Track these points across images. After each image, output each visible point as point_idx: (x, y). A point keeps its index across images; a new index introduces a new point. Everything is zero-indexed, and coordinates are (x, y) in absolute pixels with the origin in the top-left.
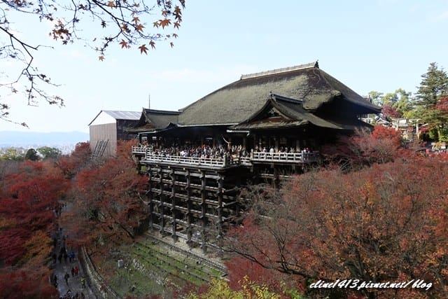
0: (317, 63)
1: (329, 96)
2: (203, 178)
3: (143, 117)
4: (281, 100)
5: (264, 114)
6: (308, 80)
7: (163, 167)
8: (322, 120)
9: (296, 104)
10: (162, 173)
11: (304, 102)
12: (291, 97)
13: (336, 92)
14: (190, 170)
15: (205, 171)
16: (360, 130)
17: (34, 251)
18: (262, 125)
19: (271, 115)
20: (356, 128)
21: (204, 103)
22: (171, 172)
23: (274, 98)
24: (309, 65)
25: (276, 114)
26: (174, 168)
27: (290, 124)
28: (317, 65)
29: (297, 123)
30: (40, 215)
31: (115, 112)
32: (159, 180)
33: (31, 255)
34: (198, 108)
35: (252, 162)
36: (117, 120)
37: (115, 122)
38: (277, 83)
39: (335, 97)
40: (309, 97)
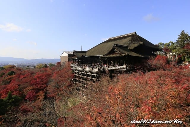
0: (136, 32)
1: (138, 44)
2: (91, 75)
3: (74, 53)
4: (118, 46)
5: (112, 52)
6: (131, 39)
7: (79, 71)
8: (135, 53)
9: (125, 47)
10: (78, 73)
11: (129, 47)
12: (125, 45)
13: (141, 43)
14: (87, 72)
15: (92, 73)
16: (151, 57)
17: (38, 97)
18: (111, 56)
19: (115, 52)
20: (149, 57)
21: (95, 48)
22: (81, 72)
23: (115, 45)
24: (133, 33)
25: (117, 52)
26: (82, 71)
27: (121, 55)
28: (136, 33)
29: (124, 55)
30: (43, 86)
31: (68, 52)
32: (77, 75)
33: (38, 99)
34: (93, 50)
35: (108, 69)
36: (68, 55)
37: (67, 55)
38: (120, 41)
39: (141, 45)
40: (131, 45)
